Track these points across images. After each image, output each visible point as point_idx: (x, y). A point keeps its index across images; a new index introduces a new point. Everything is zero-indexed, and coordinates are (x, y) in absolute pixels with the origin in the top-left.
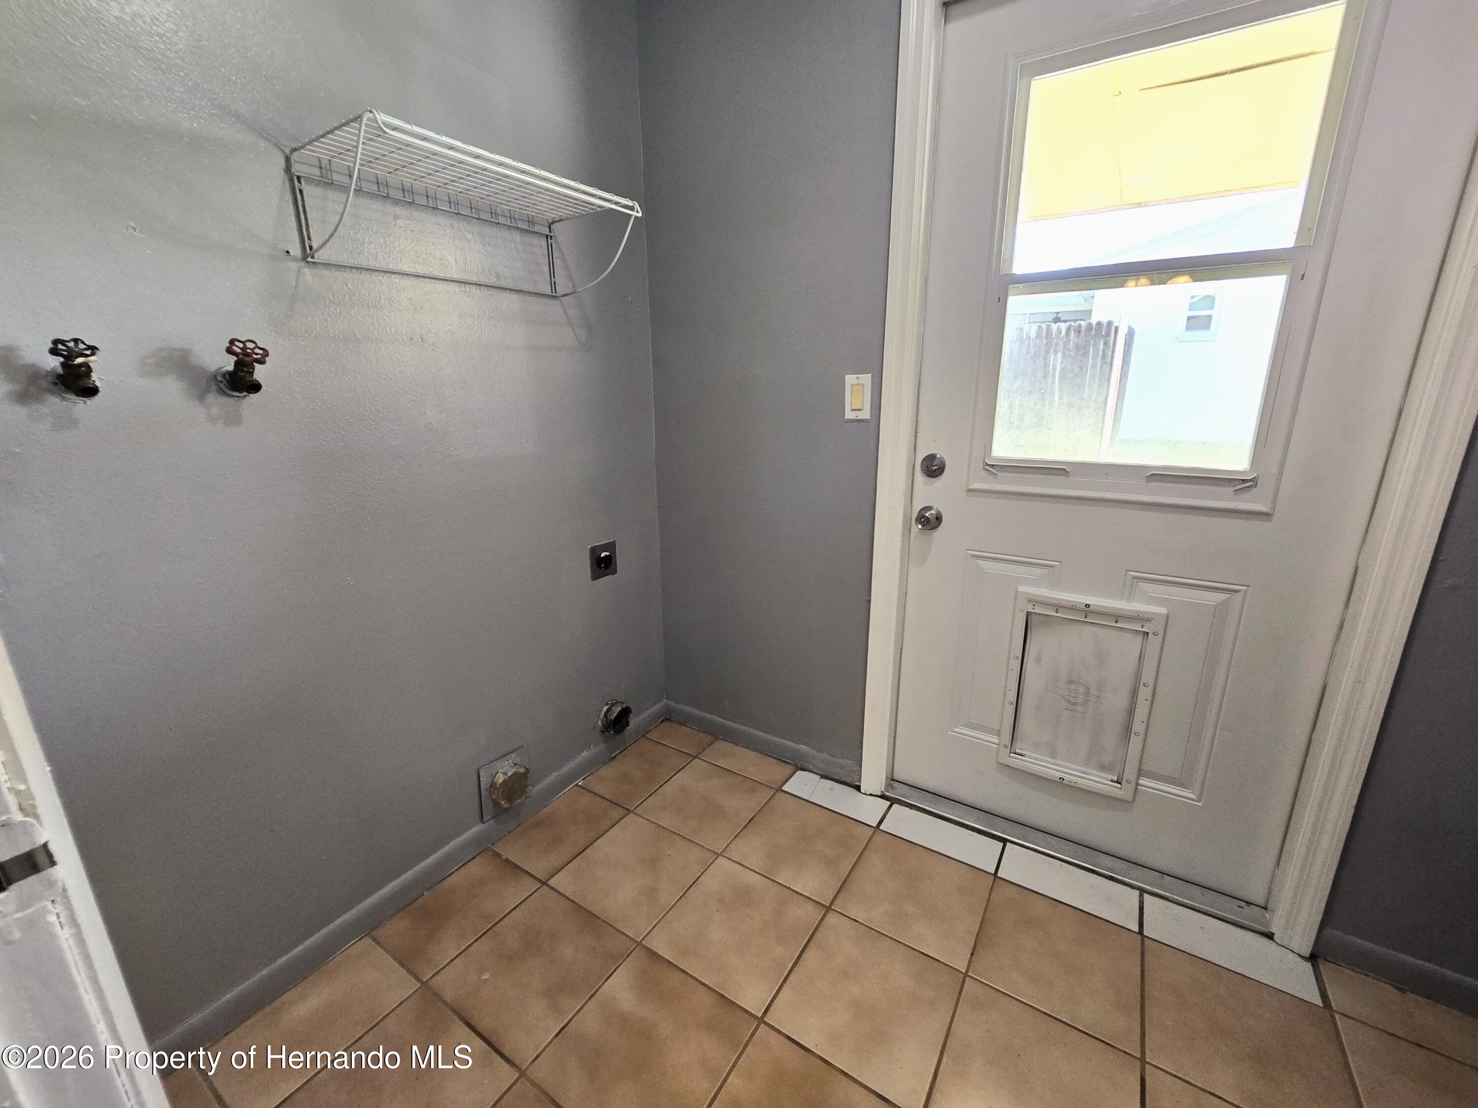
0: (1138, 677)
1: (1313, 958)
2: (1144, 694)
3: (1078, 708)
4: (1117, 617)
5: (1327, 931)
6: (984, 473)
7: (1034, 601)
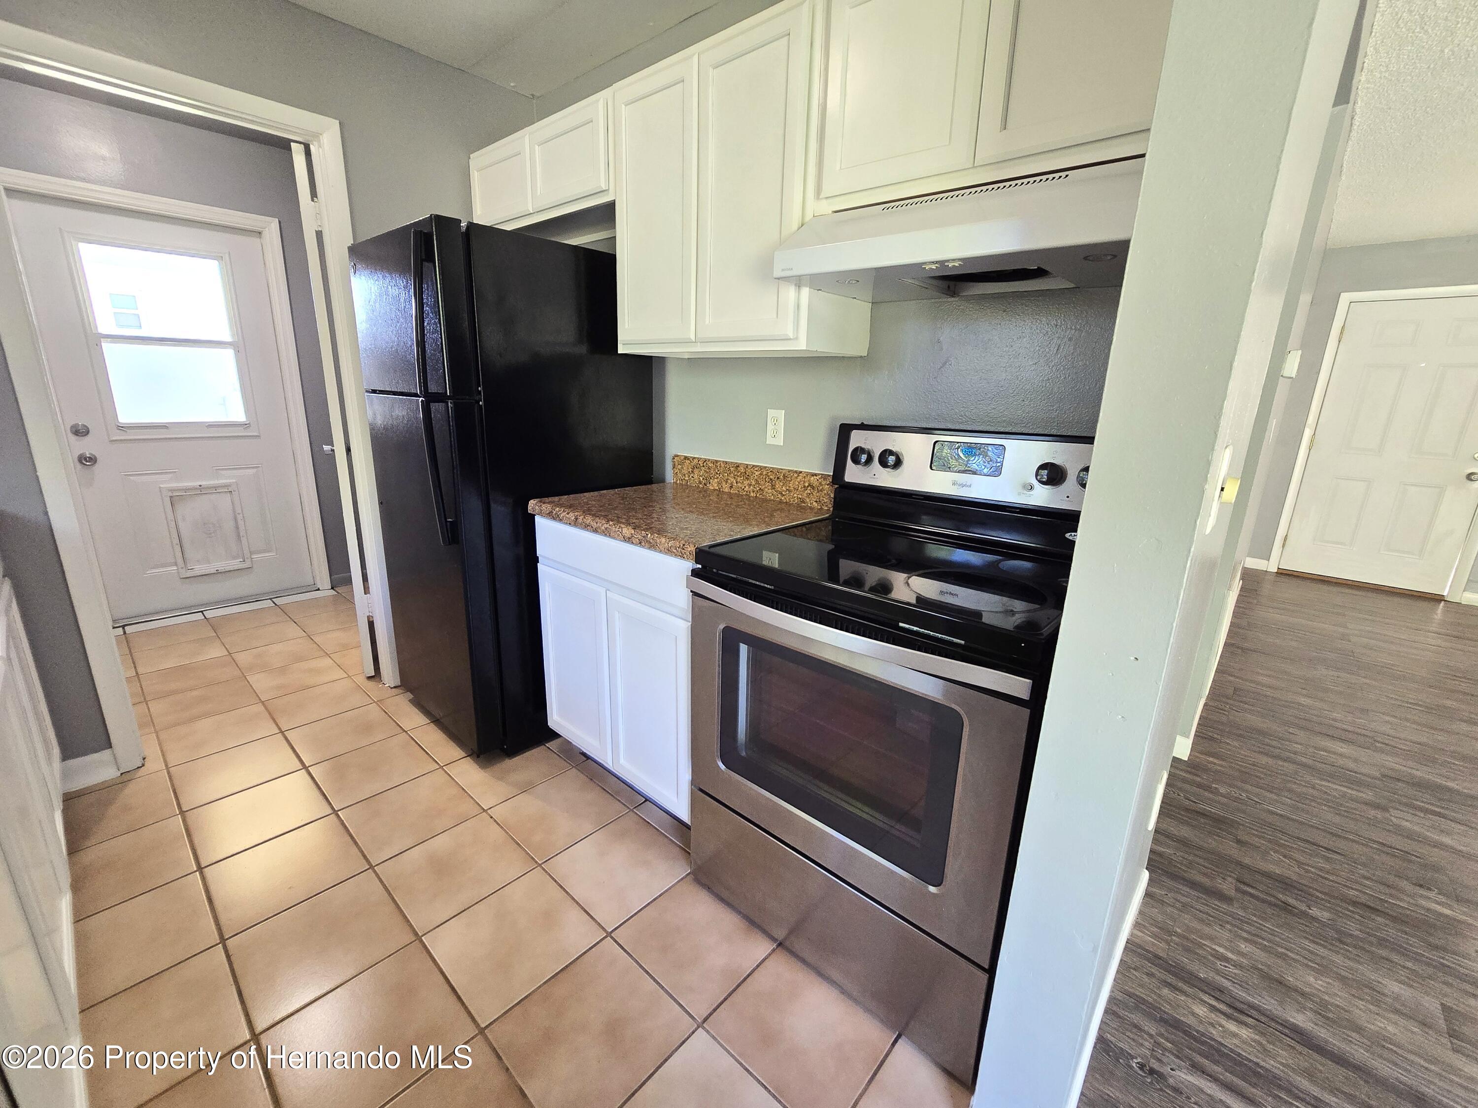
0: (234, 511)
1: (332, 588)
2: (240, 517)
3: (213, 535)
4: (216, 488)
5: (332, 577)
6: (118, 431)
7: (172, 490)
